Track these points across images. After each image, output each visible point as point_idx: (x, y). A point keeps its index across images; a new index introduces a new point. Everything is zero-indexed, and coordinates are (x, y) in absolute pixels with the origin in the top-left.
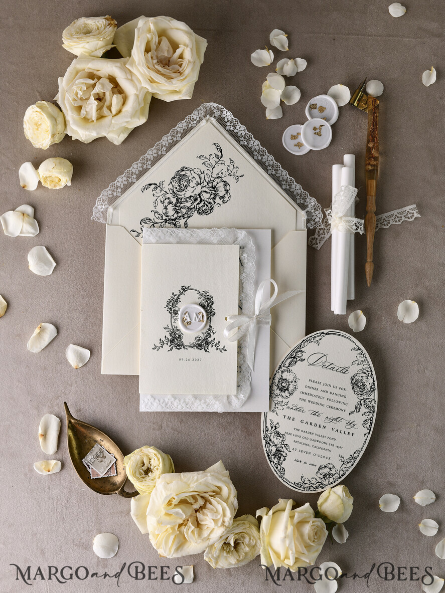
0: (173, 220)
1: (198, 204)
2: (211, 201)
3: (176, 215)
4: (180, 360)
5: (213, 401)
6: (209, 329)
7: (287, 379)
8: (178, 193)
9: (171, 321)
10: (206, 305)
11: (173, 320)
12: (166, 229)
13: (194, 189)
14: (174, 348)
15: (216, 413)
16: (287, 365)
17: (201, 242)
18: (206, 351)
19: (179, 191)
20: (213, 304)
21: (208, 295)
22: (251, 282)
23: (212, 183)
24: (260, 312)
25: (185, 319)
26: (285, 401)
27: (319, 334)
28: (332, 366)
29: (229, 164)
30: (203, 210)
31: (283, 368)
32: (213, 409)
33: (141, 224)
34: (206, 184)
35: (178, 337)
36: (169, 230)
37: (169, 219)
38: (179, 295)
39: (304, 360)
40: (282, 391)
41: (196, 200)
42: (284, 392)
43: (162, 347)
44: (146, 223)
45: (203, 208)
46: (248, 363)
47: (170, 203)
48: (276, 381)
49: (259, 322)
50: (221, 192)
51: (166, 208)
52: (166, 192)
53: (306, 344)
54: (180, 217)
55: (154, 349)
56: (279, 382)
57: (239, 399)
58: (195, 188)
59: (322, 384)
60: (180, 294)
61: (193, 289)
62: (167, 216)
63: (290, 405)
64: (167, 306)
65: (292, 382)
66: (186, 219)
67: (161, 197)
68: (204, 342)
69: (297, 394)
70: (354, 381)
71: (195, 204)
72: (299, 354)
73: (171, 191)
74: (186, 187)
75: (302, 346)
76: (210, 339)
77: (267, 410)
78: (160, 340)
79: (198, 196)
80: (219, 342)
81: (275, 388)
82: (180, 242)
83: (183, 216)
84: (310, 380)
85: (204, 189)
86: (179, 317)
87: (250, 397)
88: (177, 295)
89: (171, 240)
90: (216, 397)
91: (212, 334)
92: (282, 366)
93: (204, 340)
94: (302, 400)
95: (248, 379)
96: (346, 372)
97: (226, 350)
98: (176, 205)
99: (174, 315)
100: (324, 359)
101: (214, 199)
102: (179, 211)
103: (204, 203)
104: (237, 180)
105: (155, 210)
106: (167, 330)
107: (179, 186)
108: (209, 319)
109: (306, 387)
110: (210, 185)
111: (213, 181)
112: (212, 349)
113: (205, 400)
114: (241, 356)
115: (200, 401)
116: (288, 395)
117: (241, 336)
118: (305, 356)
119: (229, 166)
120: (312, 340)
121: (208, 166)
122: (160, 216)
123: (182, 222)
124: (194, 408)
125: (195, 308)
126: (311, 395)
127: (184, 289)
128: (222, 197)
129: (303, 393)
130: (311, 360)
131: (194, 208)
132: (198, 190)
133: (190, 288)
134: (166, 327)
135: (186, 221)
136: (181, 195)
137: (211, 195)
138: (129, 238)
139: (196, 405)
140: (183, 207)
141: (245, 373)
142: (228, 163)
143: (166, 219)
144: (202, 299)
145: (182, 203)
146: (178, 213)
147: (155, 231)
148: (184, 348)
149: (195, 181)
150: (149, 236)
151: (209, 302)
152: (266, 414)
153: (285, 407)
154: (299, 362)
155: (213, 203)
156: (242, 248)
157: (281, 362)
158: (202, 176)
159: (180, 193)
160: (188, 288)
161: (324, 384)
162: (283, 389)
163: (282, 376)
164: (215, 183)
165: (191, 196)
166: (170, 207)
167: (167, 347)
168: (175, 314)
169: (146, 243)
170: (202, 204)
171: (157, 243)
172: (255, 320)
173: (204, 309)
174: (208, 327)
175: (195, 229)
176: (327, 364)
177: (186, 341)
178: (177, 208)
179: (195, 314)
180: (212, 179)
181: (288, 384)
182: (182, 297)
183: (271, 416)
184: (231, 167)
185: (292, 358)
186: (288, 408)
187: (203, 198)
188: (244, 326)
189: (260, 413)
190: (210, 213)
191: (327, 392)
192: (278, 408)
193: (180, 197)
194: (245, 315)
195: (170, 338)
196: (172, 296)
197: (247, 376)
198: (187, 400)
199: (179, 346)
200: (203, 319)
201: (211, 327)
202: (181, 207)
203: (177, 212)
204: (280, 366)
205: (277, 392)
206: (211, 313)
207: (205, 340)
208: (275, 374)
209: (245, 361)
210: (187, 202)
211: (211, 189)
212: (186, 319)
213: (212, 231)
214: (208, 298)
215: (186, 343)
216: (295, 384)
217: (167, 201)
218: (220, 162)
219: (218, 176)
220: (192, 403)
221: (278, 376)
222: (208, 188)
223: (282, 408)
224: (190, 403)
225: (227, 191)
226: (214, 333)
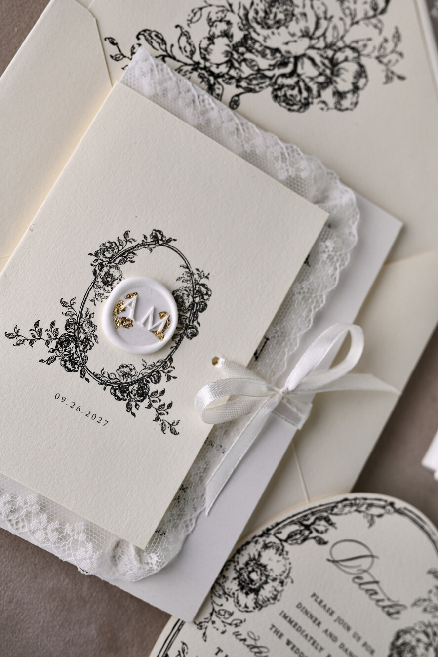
0: (212, 73)
1: (283, 75)
2: (314, 88)
3: (223, 69)
4: (57, 396)
5: (82, 537)
6: (164, 364)
7: (269, 568)
8: (254, 25)
9: (87, 294)
10: (187, 305)
11: (92, 295)
12: (189, 83)
13: (291, 39)
14: (58, 360)
15: (70, 568)
16: (283, 536)
17: (250, 157)
18: (129, 408)
19: (258, 23)
20: (203, 309)
21: (204, 285)
22: (310, 311)
23: (335, 52)
24: (298, 387)
25: (123, 307)
26: (238, 615)
27: (382, 503)
28: (374, 587)
29: (390, 37)
30: (285, 95)
31: (272, 539)
32: (70, 555)
33: (138, 38)
34: (321, 44)
35: (82, 342)
36: (193, 86)
37: (205, 68)
38: (138, 246)
39: (325, 543)
40: (242, 588)
41: (284, 64)
42: (247, 594)
43: (31, 343)
44: (151, 43)
45: (289, 93)
46: (208, 489)
47: (226, 34)
48: (243, 559)
49: (281, 410)
50: (344, 83)
51: (211, 39)
52: (230, 6)
53: (347, 509)
54: (232, 77)
55: (9, 336)
56: (247, 564)
57: (141, 561)
58: (296, 38)
59: (335, 616)
60: (143, 245)
61: (177, 252)
62: (205, 59)
63: (243, 630)
64: (96, 255)
65: (274, 580)
66: (241, 90)
67: (214, 10)
68: (136, 386)
69: (271, 613)
70: (400, 642)
71: (277, 72)
72: (322, 525)
73: (242, 12)
74: (278, 24)
75: (336, 510)
76: (152, 387)
77: (189, 617)
78: (37, 324)
79: (292, 60)
80: (170, 405)
81: (232, 574)
82: (204, 127)
83: (239, 80)
84: (314, 595)
85: (312, 53)
86: (112, 295)
87: (168, 569)
88: (134, 244)
89: (188, 112)
90: (92, 532)
91: (164, 378)
92: (272, 532)
93: (139, 381)
94: (277, 632)
95: (187, 526)
96: (395, 616)
97: (175, 433)
98: (235, 48)
99: (101, 284)
100: (365, 563)
101: (322, 86)
102: (236, 65)
103: (297, 83)
104: (388, 79)
105: (186, 28)
106: (65, 310)
107: (266, 12)
108: (177, 339)
109: (299, 606)
110: (330, 53)
111: (340, 49)
112: (145, 412)
113: (62, 524)
114: (202, 465)
115: (50, 519)
116: (251, 604)
117: (228, 418)
118: (330, 536)
119: (386, 41)
120: (363, 508)
121: (347, 12)
122: (188, 49)
123: (230, 91)
124: (26, 529)
125: (159, 295)
126: (299, 629)
127: (158, 239)
128: (340, 95)
129: (285, 617)
130: (341, 553)
131: (271, 78)
132: (299, 47)
133: (172, 243)
134: (67, 300)
135: (238, 96)
136: (260, 34)
137: (321, 74)
138: (96, 50)
139: (34, 523)
140: (251, 63)
141: (188, 510)
142: (388, 32)
143: (198, 63)
144: (185, 284)
145: (250, 51)
146: (232, 66)
147: (162, 70)
148: (83, 375)
149: (302, 24)
150: (144, 74)
151: (197, 300)
152: (179, 625)
153: (231, 630)
154: (311, 543)
155: (315, 92)
156: (330, 225)
157: (273, 522)
158: (324, 23)
159: (258, 28)
160: (167, 243)
161: (339, 620)
162: (246, 586)
163: (260, 555)
164: (340, 56)
165: (277, 50)
166: (221, 45)
167: (41, 349)
168: (106, 283)
169: (127, 85)
170: (291, 81)
171: (154, 98)
172: (276, 400)
173: (179, 310)
174: (164, 356)
175: (250, 124)
176: (367, 578)
177: (96, 360)
178: (236, 56)
179: (152, 309)
180: (340, 44)
181: (264, 578)
182: (142, 253)
183: (189, 633)
184: (390, 46)
185: (302, 524)
186: (237, 634)
187: (299, 71)
188: (247, 400)
189: (168, 616)
190: (298, 111)
191: (334, 638)
192: (214, 623)
193: (254, 35)
194: (260, 375)
195: (62, 331)
196: (122, 238)
197: (188, 518)
198: (20, 502)
199: (73, 363)
200: (163, 331)
201: (171, 360)
202: (245, 60)
203: (230, 63)
204: (268, 530)
205: (232, 586)
206: (187, 327)
207: (142, 383)
208: (248, 543)
209: (202, 479)
210: (264, 56)
211: (327, 62)
212: (124, 310)
213: (287, 148)
214: (199, 292)
215: (93, 365)
216: (279, 588)
217: (223, 26)
218: (374, 21)
219: (354, 45)
220: (28, 515)
221: (252, 550)
222: (322, 56)
223: (222, 628)
224: (23, 512)
225: (356, 89)
226: (169, 378)
